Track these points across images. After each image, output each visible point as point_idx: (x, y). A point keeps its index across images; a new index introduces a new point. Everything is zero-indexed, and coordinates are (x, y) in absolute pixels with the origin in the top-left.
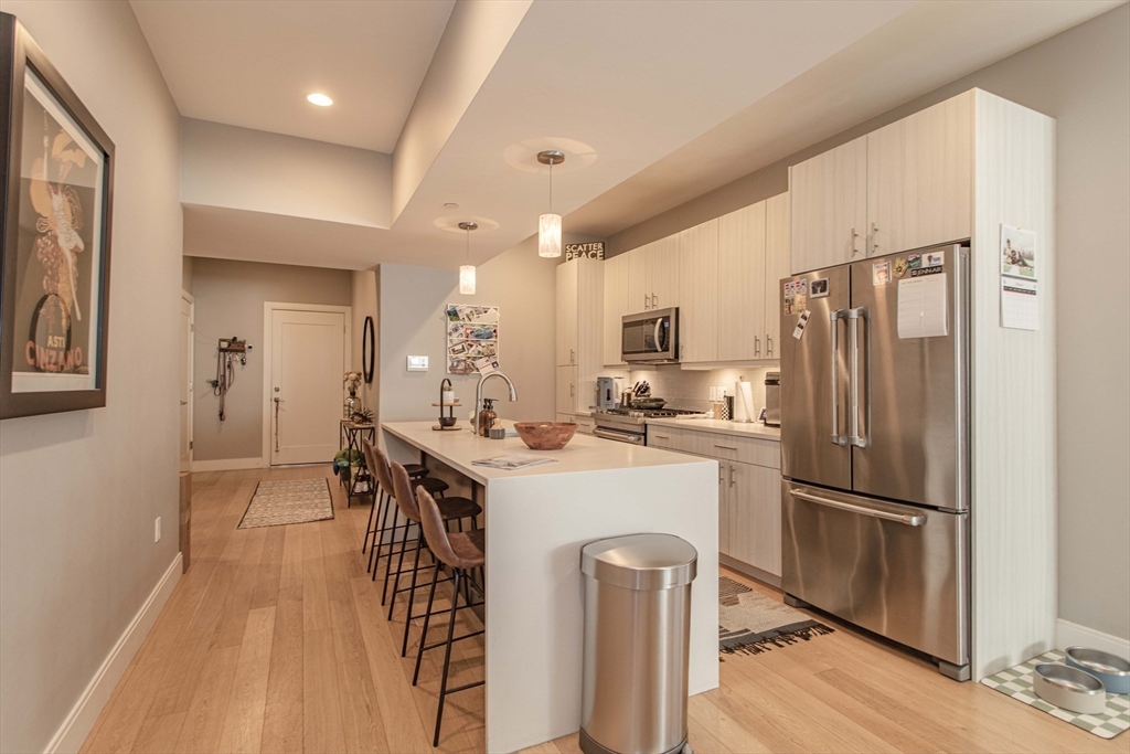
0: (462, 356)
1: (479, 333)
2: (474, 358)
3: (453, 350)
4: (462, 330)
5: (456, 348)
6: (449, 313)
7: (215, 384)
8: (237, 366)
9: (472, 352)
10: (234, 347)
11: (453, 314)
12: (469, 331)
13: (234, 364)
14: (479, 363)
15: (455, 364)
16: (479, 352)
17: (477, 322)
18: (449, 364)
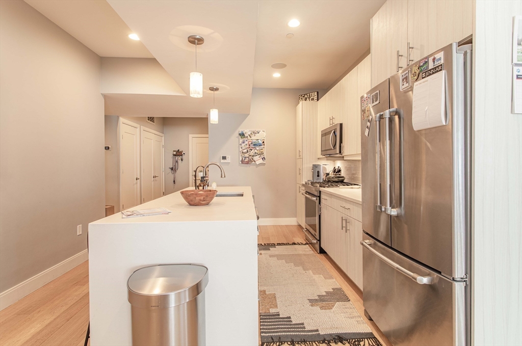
0: (247, 155)
1: (255, 143)
2: (253, 156)
3: (243, 152)
4: (246, 143)
5: (244, 151)
6: (240, 134)
7: (172, 169)
8: (180, 161)
9: (252, 153)
10: (178, 154)
11: (242, 135)
12: (250, 143)
13: (179, 161)
14: (255, 158)
15: (244, 159)
16: (256, 153)
17: (254, 138)
18: (241, 159)
